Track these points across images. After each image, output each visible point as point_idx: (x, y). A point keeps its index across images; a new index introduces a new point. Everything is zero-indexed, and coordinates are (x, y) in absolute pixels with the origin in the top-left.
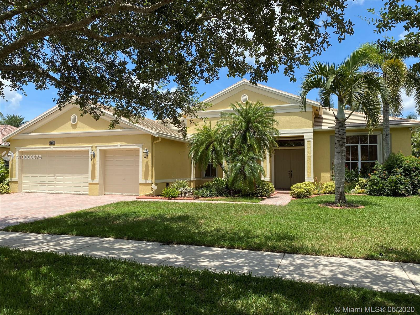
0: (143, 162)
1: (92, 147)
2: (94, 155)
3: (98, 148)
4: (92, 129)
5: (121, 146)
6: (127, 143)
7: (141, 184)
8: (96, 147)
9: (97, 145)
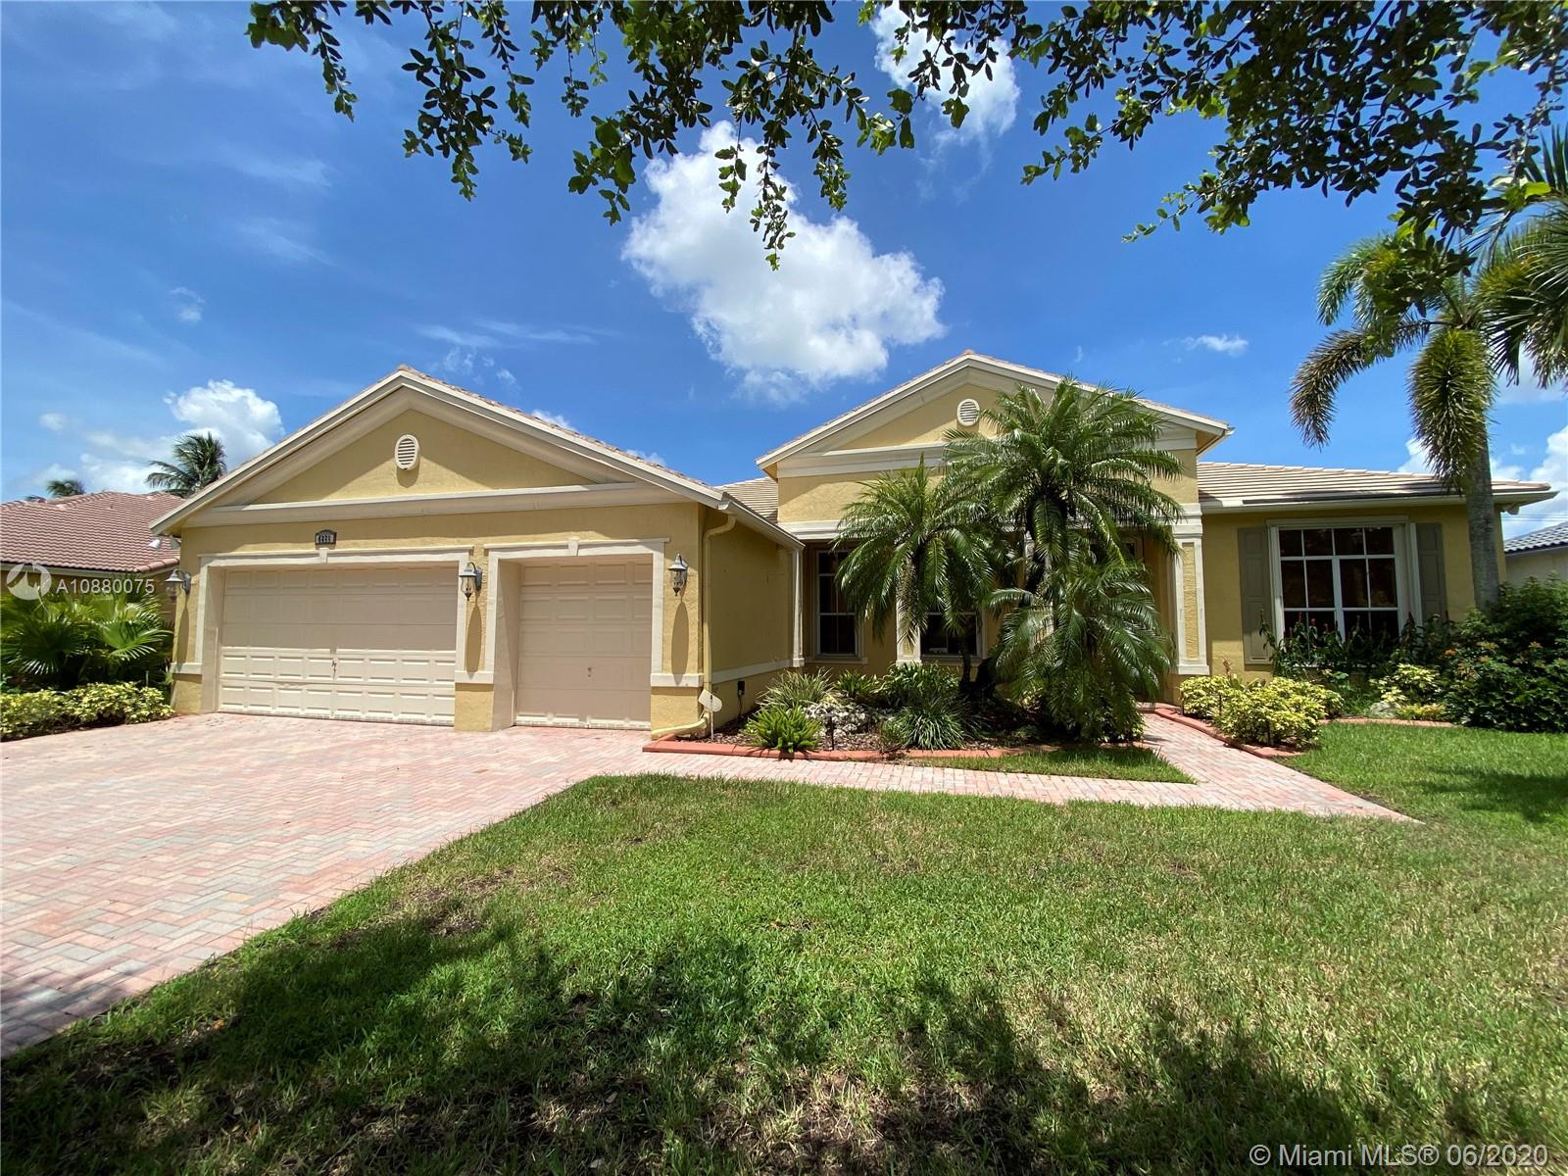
0: (665, 609)
1: (471, 552)
2: (478, 582)
3: (495, 556)
4: (475, 484)
5: (580, 547)
6: (611, 537)
7: (657, 690)
8: (487, 551)
9: (490, 542)
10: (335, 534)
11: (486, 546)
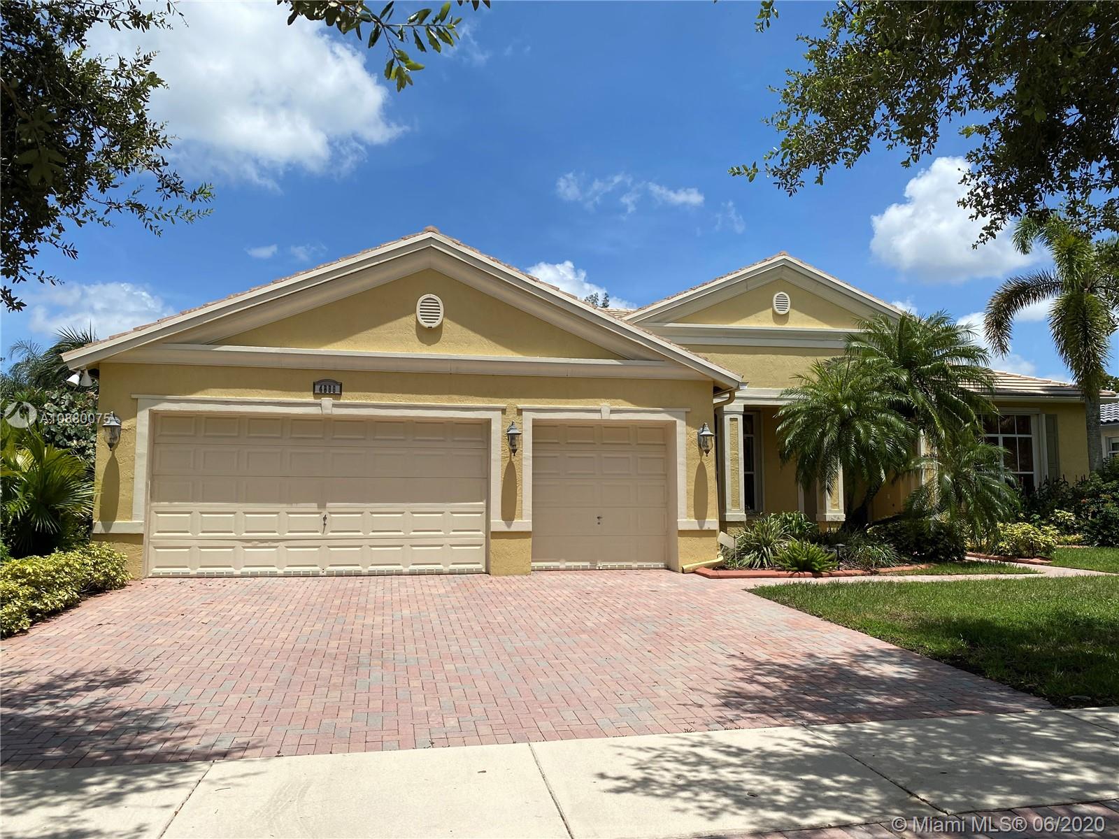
0: (688, 466)
1: (504, 411)
2: (512, 440)
3: (528, 418)
4: (506, 350)
5: (612, 412)
6: (638, 405)
7: (684, 533)
8: (520, 412)
9: (522, 404)
10: (341, 385)
11: (520, 406)
